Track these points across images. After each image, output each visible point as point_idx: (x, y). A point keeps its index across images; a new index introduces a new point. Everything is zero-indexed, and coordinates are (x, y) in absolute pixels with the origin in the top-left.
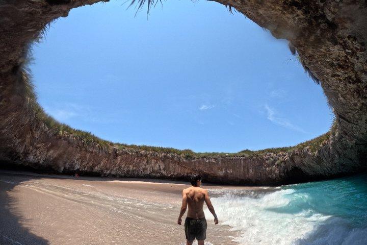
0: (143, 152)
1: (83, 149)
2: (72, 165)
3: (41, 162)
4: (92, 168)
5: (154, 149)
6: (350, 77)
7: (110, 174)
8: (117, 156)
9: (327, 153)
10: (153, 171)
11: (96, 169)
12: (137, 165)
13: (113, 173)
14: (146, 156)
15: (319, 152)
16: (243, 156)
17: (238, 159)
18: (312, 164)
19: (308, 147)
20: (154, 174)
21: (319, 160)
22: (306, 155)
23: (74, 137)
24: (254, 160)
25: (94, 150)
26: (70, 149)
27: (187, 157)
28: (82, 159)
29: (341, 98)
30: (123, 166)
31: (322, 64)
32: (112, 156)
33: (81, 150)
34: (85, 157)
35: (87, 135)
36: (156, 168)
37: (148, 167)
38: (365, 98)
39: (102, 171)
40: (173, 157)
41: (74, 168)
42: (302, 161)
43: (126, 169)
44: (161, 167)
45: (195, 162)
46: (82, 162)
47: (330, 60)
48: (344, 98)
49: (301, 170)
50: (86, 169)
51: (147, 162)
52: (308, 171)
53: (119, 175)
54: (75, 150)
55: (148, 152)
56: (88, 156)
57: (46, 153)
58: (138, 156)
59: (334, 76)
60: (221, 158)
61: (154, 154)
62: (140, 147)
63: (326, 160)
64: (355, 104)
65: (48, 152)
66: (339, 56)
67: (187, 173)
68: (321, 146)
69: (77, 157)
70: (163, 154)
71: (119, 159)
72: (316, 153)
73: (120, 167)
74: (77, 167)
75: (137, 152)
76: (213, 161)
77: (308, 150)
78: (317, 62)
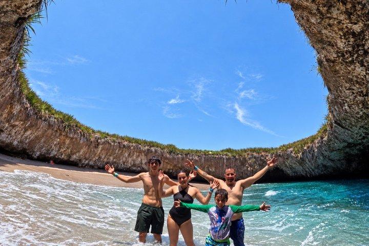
0: (126, 143)
1: (63, 134)
2: (48, 150)
3: (15, 143)
4: (70, 156)
5: (137, 141)
6: (362, 92)
7: (88, 164)
8: (98, 145)
9: (311, 155)
10: (134, 165)
11: (74, 157)
12: (118, 157)
13: (91, 163)
14: (129, 147)
15: (303, 154)
16: (226, 155)
17: (221, 158)
18: (294, 166)
19: (291, 149)
20: (134, 168)
21: (302, 161)
22: (289, 156)
23: (55, 118)
24: (236, 159)
25: (76, 136)
26: (50, 131)
27: (170, 153)
28: (60, 145)
29: (347, 107)
30: (103, 157)
31: (343, 79)
32: (93, 145)
33: (61, 134)
34: (64, 143)
35: (69, 118)
36: (138, 162)
37: (130, 160)
38: (367, 108)
39: (80, 160)
40: (156, 151)
41: (50, 154)
42: (284, 162)
43: (105, 160)
44: (143, 161)
45: (178, 158)
46: (60, 148)
47: (351, 77)
48: (349, 107)
49: (282, 170)
50: (63, 157)
51: (129, 155)
52: (289, 172)
53: (97, 166)
54: (54, 134)
55: (131, 144)
56: (68, 141)
57: (22, 133)
58: (120, 147)
59: (349, 89)
60: (204, 156)
61: (137, 146)
62: (122, 138)
63: (309, 162)
64: (358, 113)
65: (25, 132)
66: (359, 75)
67: (169, 169)
68: (305, 148)
69: (55, 143)
70: (146, 148)
71: (100, 149)
72: (300, 155)
73: (100, 158)
74: (54, 153)
75: (119, 143)
76: (196, 158)
77: (291, 152)
78: (339, 77)
